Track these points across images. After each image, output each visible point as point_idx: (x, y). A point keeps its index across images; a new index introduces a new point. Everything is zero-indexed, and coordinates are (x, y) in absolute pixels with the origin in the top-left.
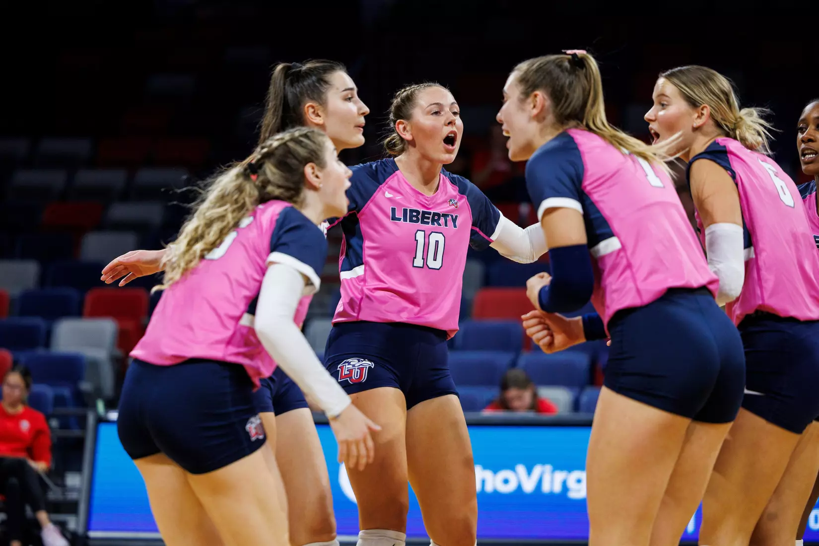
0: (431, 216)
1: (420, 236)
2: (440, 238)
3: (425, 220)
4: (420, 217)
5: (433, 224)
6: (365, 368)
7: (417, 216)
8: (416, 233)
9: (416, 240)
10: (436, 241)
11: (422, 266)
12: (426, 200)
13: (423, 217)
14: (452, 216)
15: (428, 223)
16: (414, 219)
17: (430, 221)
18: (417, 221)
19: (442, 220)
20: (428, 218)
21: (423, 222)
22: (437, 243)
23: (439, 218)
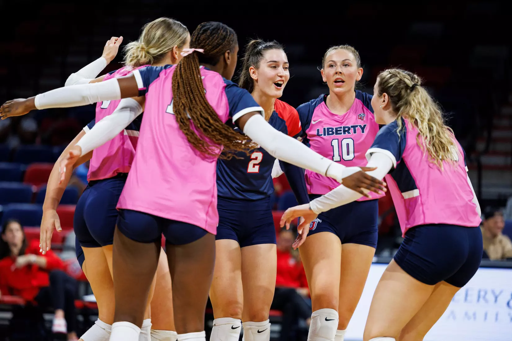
0: (342, 129)
1: (335, 143)
2: (350, 142)
3: (338, 132)
4: (334, 131)
5: (344, 133)
6: (316, 222)
7: (332, 131)
9: (332, 146)
10: (347, 144)
11: (339, 160)
12: (339, 118)
13: (337, 131)
14: (360, 126)
15: (341, 133)
16: (330, 133)
17: (342, 132)
18: (333, 133)
19: (352, 130)
20: (341, 131)
21: (337, 133)
22: (348, 145)
23: (349, 129)
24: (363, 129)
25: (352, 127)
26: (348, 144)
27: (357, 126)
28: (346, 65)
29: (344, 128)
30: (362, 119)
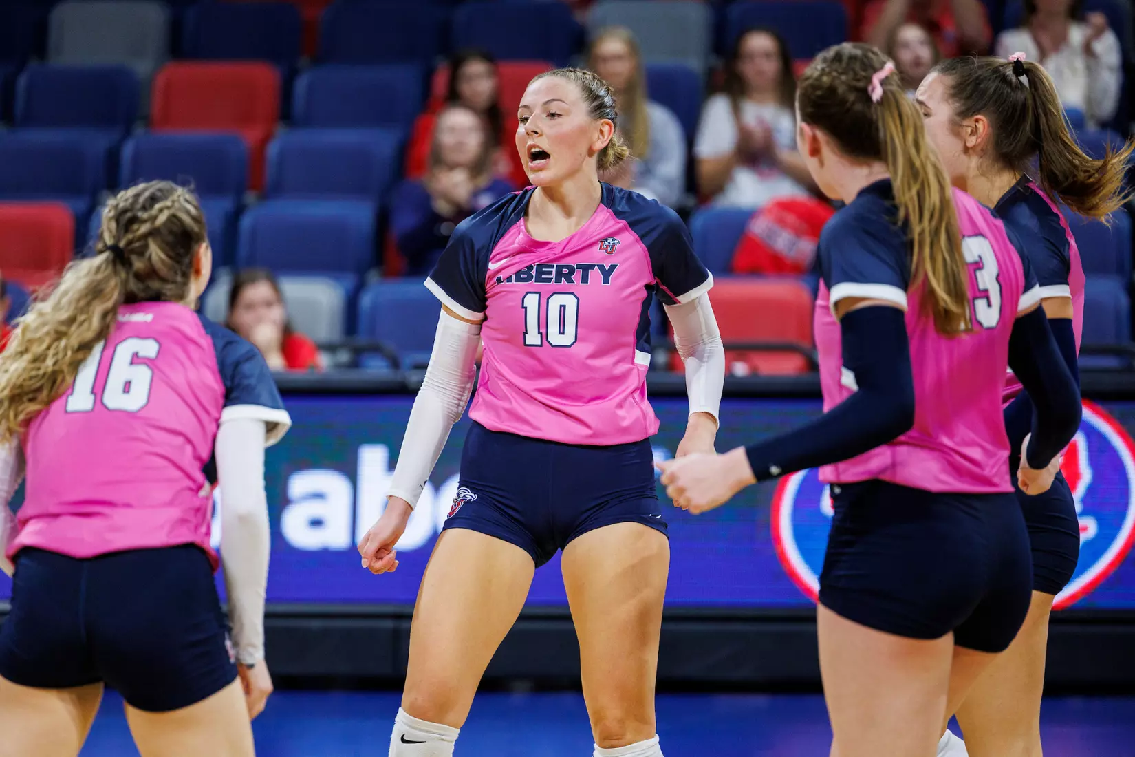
0: (554, 270)
1: (532, 302)
2: (570, 302)
3: (543, 276)
4: (533, 273)
5: (558, 280)
8: (524, 297)
9: (523, 307)
10: (561, 306)
11: (539, 344)
13: (539, 273)
15: (549, 280)
16: (524, 276)
17: (553, 276)
18: (529, 278)
19: (579, 273)
20: (550, 273)
21: (539, 279)
22: (563, 308)
23: (572, 271)
24: (606, 274)
25: (579, 267)
26: (564, 306)
27: (592, 267)
28: (553, 115)
29: (559, 268)
30: (609, 250)
